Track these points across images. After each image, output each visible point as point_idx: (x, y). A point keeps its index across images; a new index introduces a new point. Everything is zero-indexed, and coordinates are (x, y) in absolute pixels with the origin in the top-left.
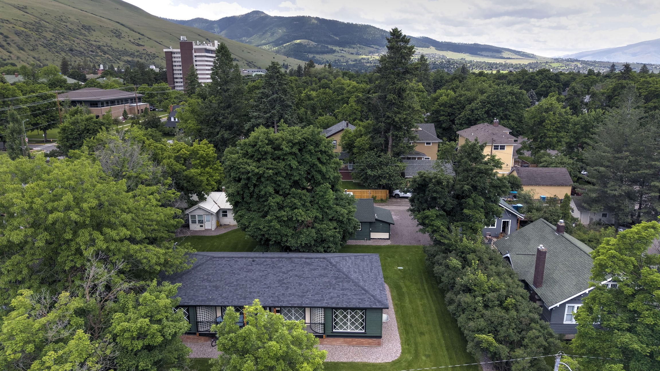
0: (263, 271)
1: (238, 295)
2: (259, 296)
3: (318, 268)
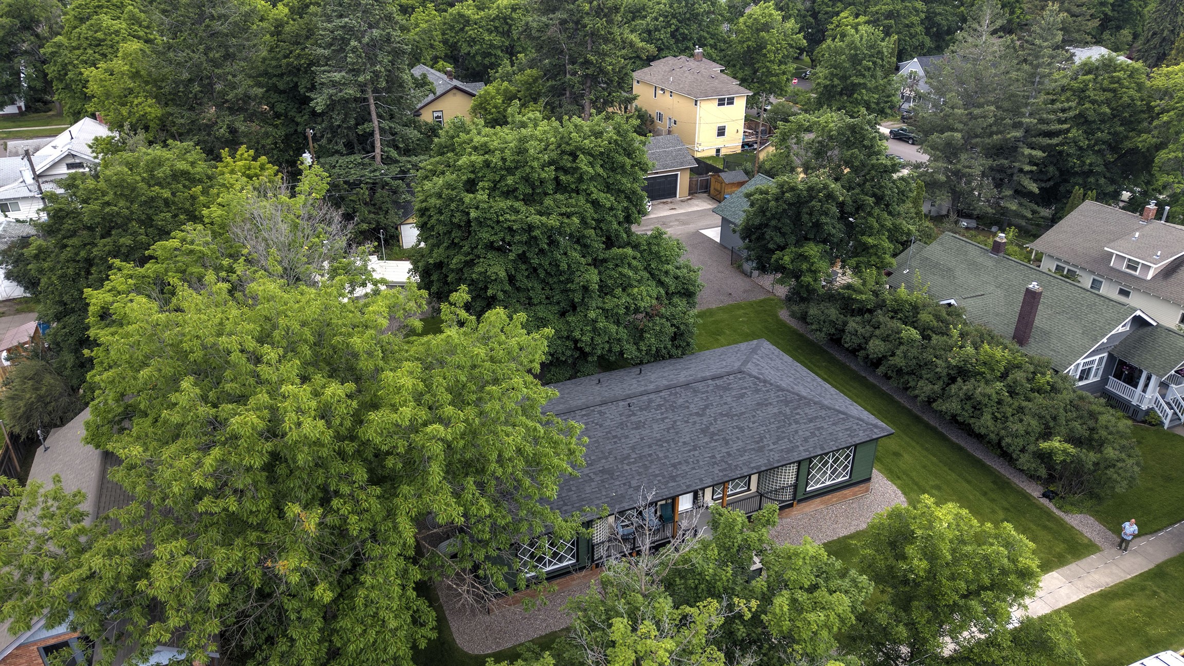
0: (663, 420)
1: (656, 476)
2: (694, 468)
3: (745, 393)
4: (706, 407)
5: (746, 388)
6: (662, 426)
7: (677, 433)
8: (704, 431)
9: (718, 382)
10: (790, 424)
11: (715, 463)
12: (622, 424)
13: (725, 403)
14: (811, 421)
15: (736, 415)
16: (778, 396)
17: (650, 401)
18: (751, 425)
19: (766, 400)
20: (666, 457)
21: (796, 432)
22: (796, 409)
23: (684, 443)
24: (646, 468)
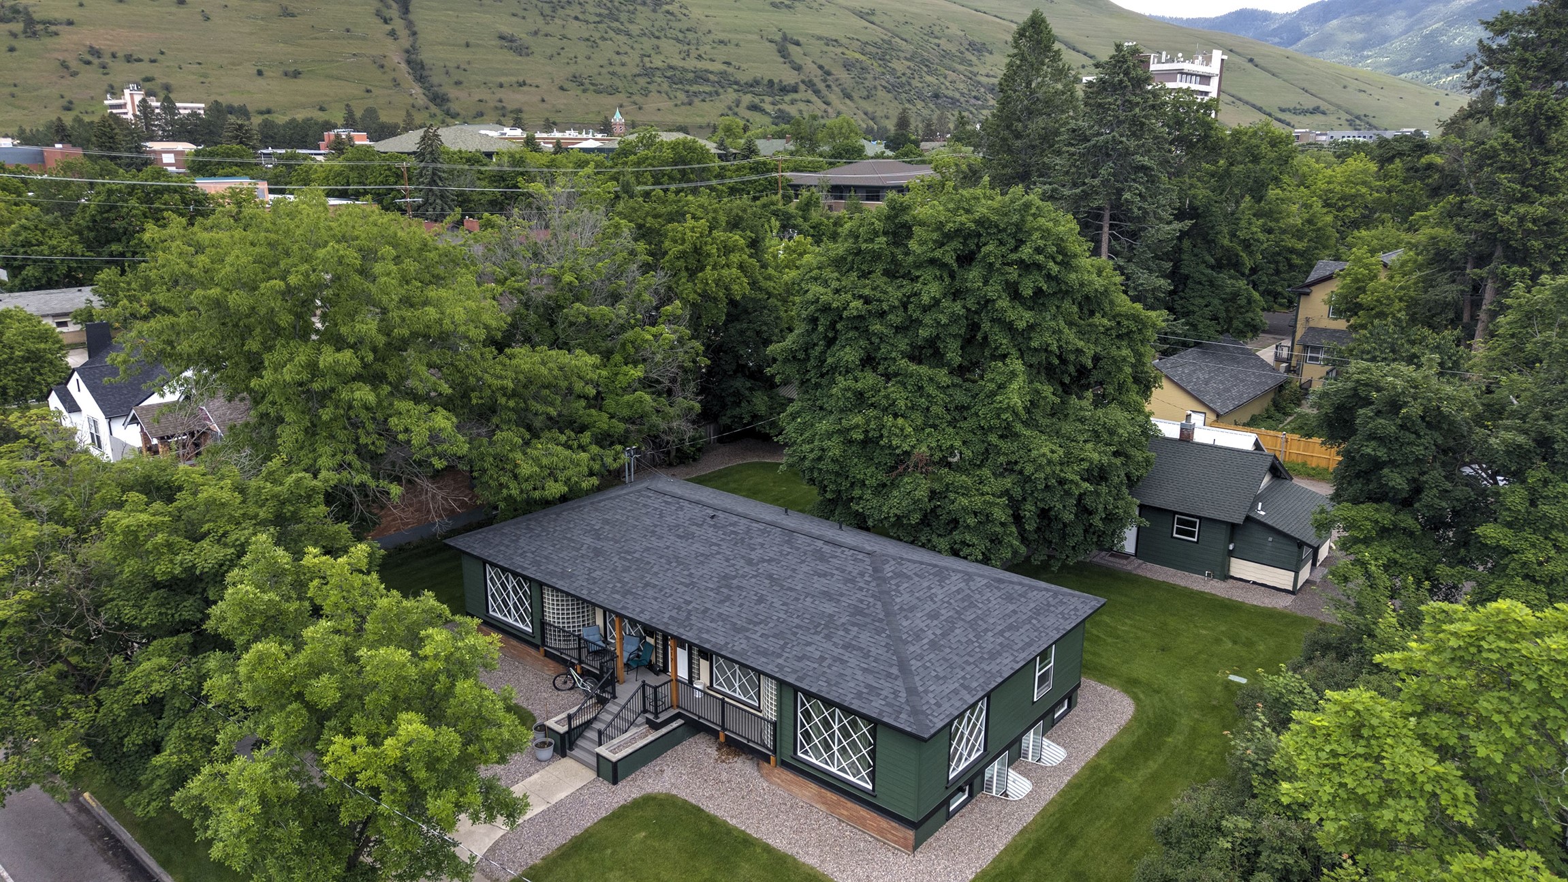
0: (712, 545)
1: (620, 581)
2: (655, 599)
3: (832, 575)
4: (770, 561)
5: (843, 571)
6: (701, 550)
7: (702, 563)
8: (726, 577)
9: (827, 549)
10: (816, 633)
11: (679, 608)
12: (678, 526)
13: (794, 570)
14: (845, 647)
15: (782, 587)
16: (861, 601)
17: (734, 524)
18: (777, 604)
19: (842, 595)
20: (656, 574)
21: (809, 644)
22: (854, 624)
23: (691, 575)
24: (627, 570)
